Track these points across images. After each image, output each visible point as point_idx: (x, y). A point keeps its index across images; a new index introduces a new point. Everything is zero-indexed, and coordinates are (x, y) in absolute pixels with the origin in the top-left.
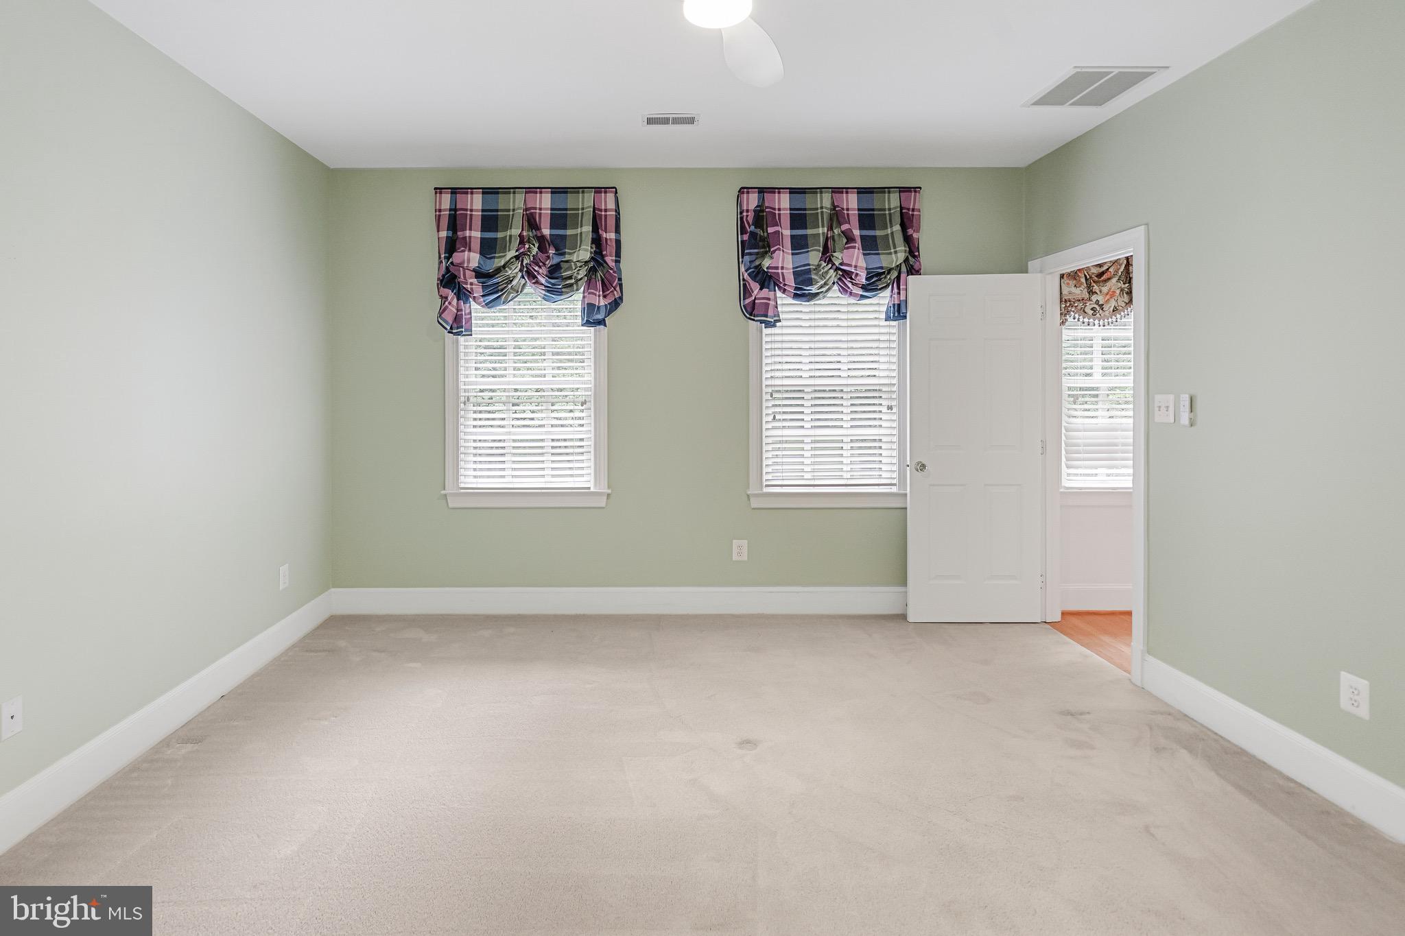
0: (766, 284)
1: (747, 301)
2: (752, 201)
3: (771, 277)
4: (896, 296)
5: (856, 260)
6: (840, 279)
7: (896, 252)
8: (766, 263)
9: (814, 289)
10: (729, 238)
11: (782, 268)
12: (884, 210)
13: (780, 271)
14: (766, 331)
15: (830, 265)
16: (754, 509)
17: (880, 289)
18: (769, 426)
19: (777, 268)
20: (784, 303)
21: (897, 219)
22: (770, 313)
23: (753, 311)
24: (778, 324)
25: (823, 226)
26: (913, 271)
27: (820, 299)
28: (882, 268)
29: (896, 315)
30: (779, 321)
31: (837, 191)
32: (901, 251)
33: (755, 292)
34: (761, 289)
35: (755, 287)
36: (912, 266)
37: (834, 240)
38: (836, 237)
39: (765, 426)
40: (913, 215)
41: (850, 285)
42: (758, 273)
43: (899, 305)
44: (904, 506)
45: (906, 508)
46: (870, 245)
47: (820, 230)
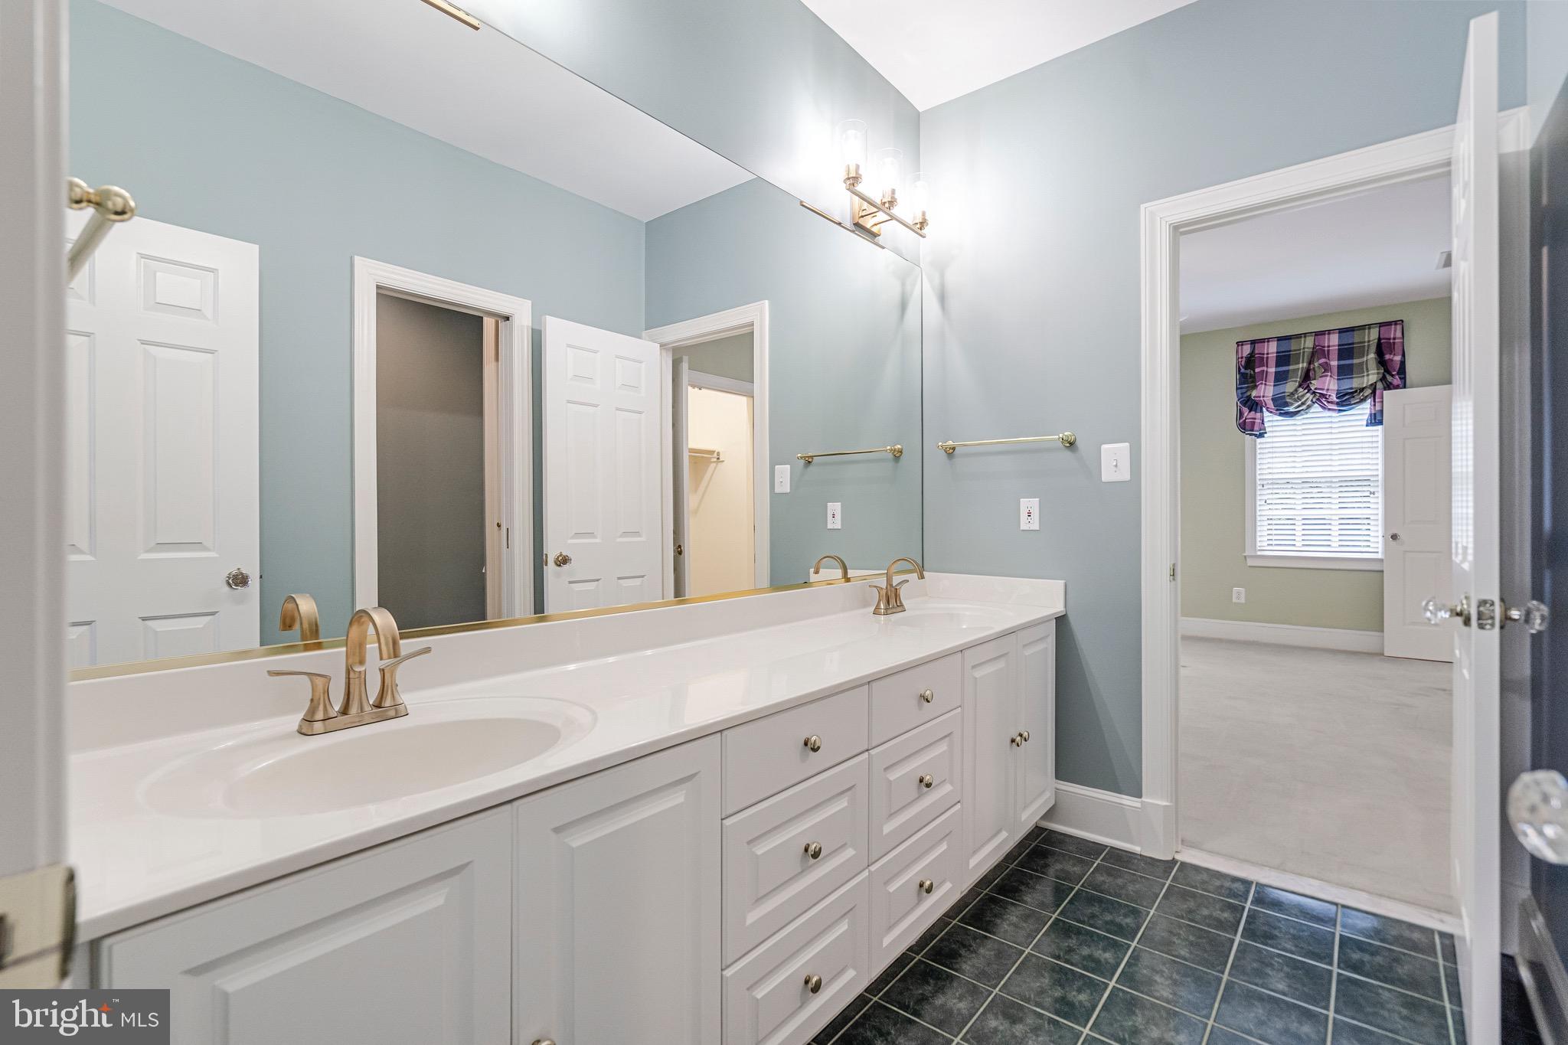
0: (1254, 407)
1: (1241, 421)
2: (1247, 350)
3: (1257, 404)
4: (1372, 408)
5: (1330, 384)
6: (1318, 399)
7: (1368, 375)
8: (1254, 393)
9: (1291, 409)
10: (1232, 378)
11: (1263, 397)
12: (1364, 342)
13: (1262, 399)
14: (1259, 440)
15: (1306, 391)
16: (1250, 567)
17: (1355, 404)
18: (1262, 508)
19: (1260, 397)
20: (1271, 420)
21: (1373, 348)
22: (1256, 428)
23: (1245, 427)
24: (1265, 435)
25: (1303, 362)
26: (1391, 387)
27: (1302, 415)
28: (1351, 388)
29: (1373, 421)
30: (1266, 433)
31: (1319, 334)
32: (1373, 374)
33: (1246, 414)
34: (1250, 412)
35: (1246, 411)
36: (1391, 383)
37: (1315, 371)
38: (1316, 369)
39: (1258, 508)
40: (1394, 343)
41: (1325, 403)
42: (1248, 400)
43: (1375, 414)
44: (1380, 569)
45: (1382, 571)
46: (1345, 372)
47: (1301, 366)
